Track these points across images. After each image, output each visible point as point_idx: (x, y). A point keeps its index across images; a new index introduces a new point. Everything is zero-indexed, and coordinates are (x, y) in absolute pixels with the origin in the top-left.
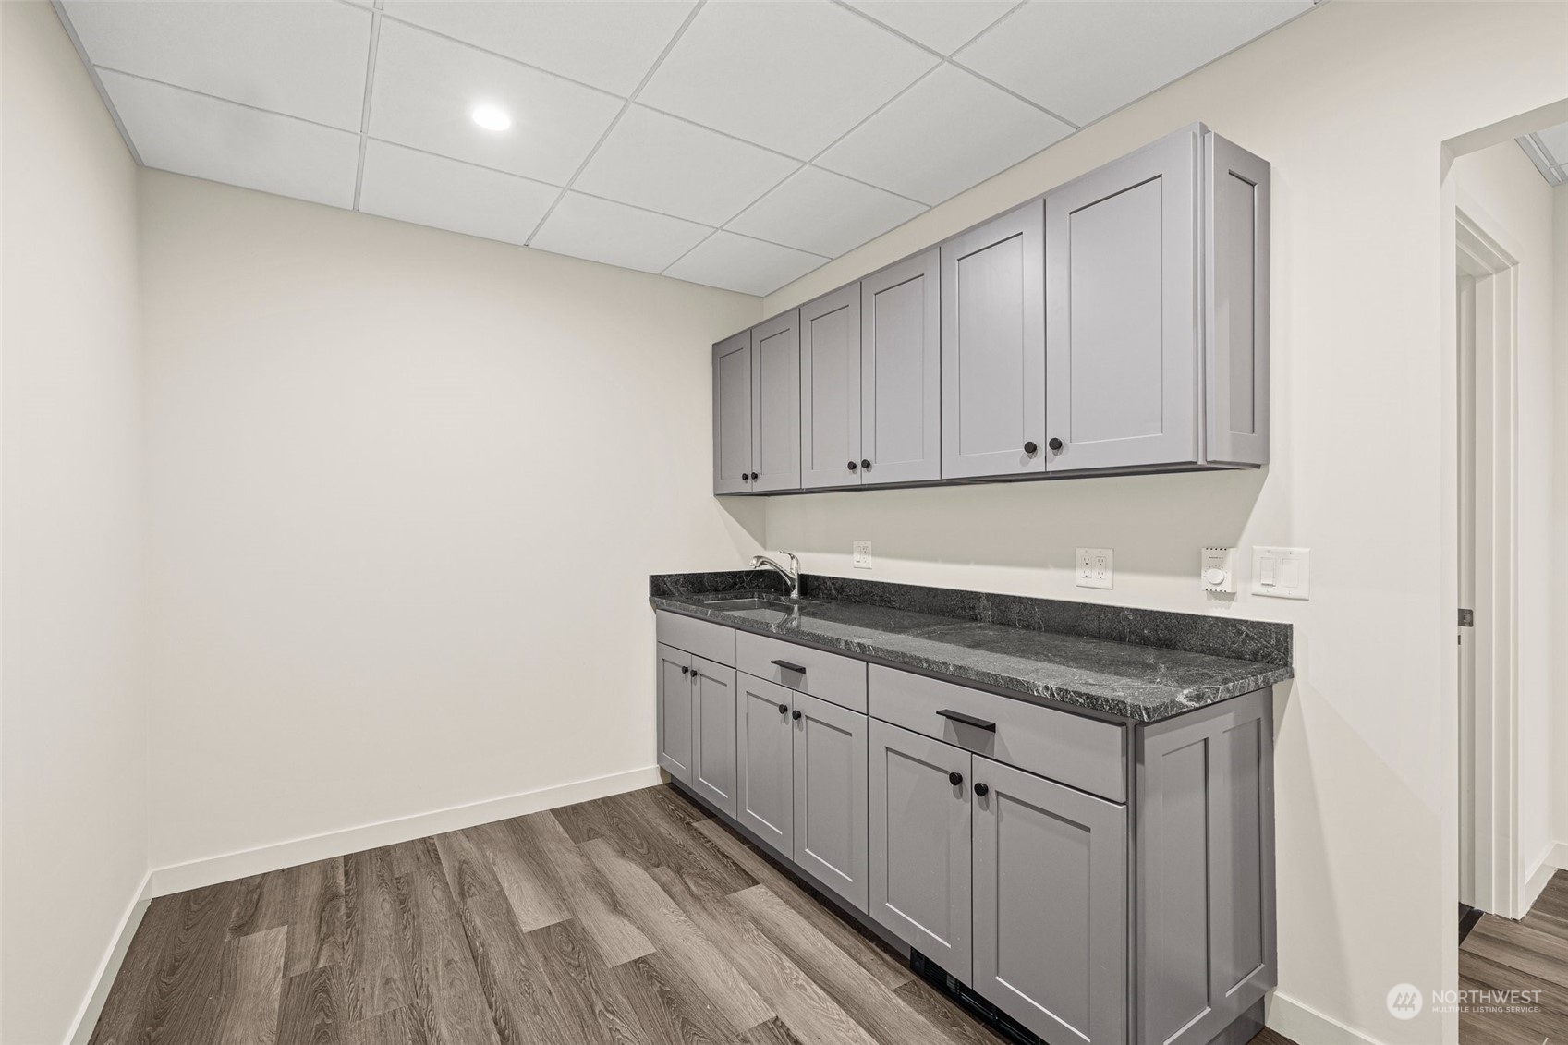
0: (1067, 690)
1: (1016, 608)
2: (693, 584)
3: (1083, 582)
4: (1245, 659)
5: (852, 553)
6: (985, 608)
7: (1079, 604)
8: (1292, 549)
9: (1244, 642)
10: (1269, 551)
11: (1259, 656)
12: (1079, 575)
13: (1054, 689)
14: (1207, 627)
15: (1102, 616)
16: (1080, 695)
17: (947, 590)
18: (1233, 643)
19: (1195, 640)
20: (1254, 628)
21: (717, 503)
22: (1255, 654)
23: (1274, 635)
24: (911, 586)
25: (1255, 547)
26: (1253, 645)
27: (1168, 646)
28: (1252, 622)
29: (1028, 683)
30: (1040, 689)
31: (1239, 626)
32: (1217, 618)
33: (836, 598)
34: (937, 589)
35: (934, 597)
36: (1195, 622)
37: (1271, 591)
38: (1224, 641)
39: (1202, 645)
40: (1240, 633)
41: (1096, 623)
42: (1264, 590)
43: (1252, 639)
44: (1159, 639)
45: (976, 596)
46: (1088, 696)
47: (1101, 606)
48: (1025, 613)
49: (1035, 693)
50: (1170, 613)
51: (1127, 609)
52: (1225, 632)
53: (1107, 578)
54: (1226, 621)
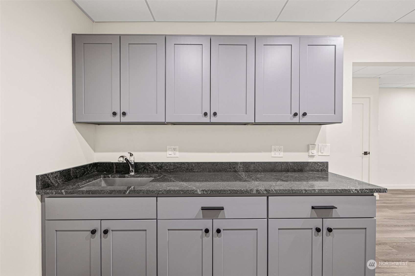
0: (363, 189)
1: (252, 166)
2: (65, 176)
3: (274, 156)
4: (319, 171)
5: (166, 151)
6: (240, 167)
7: (275, 162)
8: (326, 144)
9: (319, 167)
10: (322, 145)
11: (322, 170)
12: (273, 154)
13: (359, 190)
14: (311, 165)
15: (283, 165)
16: (367, 189)
17: (223, 162)
18: (317, 168)
19: (308, 168)
20: (321, 163)
21: (75, 127)
22: (321, 170)
23: (325, 165)
24: (204, 163)
25: (319, 144)
26: (321, 168)
27: (301, 171)
28: (321, 162)
29: (349, 189)
30: (354, 191)
31: (318, 163)
32: (313, 162)
33: (157, 172)
34: (218, 162)
35: (216, 166)
36: (308, 164)
37: (323, 154)
38: (315, 168)
39: (309, 169)
40: (318, 165)
41: (280, 167)
42: (321, 154)
43: (321, 166)
44: (299, 169)
45: (236, 163)
46: (370, 189)
47: (282, 162)
48: (256, 167)
49: (352, 192)
50: (301, 162)
51: (290, 162)
52: (315, 165)
53: (282, 154)
54: (315, 163)
